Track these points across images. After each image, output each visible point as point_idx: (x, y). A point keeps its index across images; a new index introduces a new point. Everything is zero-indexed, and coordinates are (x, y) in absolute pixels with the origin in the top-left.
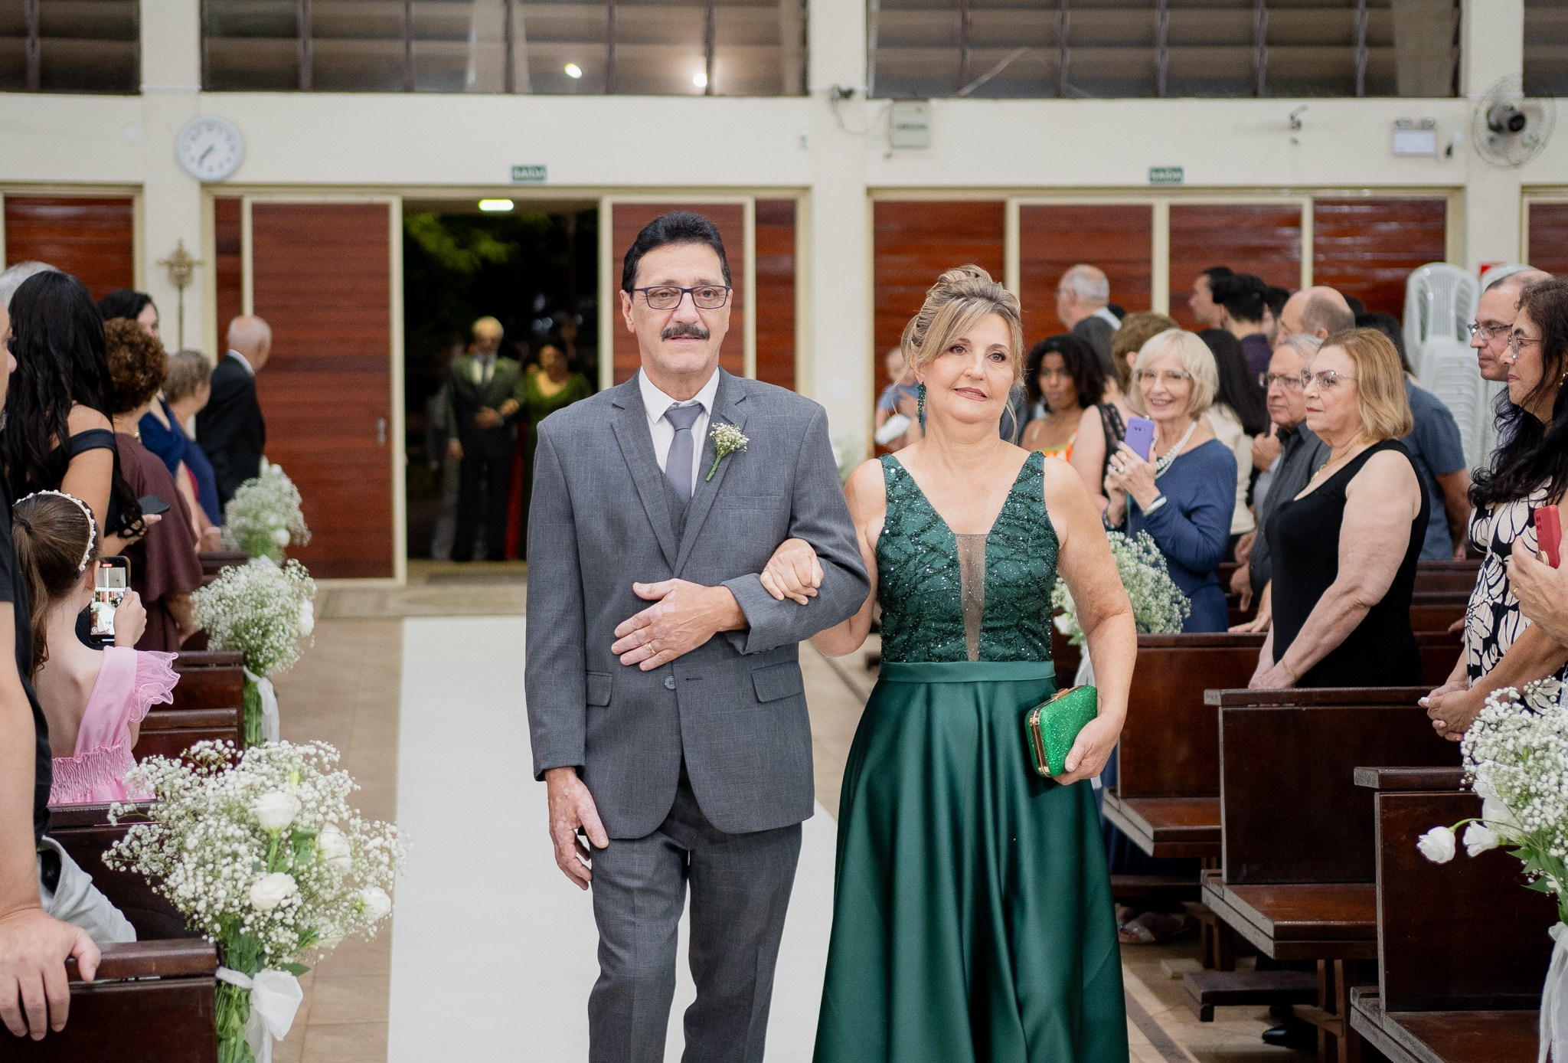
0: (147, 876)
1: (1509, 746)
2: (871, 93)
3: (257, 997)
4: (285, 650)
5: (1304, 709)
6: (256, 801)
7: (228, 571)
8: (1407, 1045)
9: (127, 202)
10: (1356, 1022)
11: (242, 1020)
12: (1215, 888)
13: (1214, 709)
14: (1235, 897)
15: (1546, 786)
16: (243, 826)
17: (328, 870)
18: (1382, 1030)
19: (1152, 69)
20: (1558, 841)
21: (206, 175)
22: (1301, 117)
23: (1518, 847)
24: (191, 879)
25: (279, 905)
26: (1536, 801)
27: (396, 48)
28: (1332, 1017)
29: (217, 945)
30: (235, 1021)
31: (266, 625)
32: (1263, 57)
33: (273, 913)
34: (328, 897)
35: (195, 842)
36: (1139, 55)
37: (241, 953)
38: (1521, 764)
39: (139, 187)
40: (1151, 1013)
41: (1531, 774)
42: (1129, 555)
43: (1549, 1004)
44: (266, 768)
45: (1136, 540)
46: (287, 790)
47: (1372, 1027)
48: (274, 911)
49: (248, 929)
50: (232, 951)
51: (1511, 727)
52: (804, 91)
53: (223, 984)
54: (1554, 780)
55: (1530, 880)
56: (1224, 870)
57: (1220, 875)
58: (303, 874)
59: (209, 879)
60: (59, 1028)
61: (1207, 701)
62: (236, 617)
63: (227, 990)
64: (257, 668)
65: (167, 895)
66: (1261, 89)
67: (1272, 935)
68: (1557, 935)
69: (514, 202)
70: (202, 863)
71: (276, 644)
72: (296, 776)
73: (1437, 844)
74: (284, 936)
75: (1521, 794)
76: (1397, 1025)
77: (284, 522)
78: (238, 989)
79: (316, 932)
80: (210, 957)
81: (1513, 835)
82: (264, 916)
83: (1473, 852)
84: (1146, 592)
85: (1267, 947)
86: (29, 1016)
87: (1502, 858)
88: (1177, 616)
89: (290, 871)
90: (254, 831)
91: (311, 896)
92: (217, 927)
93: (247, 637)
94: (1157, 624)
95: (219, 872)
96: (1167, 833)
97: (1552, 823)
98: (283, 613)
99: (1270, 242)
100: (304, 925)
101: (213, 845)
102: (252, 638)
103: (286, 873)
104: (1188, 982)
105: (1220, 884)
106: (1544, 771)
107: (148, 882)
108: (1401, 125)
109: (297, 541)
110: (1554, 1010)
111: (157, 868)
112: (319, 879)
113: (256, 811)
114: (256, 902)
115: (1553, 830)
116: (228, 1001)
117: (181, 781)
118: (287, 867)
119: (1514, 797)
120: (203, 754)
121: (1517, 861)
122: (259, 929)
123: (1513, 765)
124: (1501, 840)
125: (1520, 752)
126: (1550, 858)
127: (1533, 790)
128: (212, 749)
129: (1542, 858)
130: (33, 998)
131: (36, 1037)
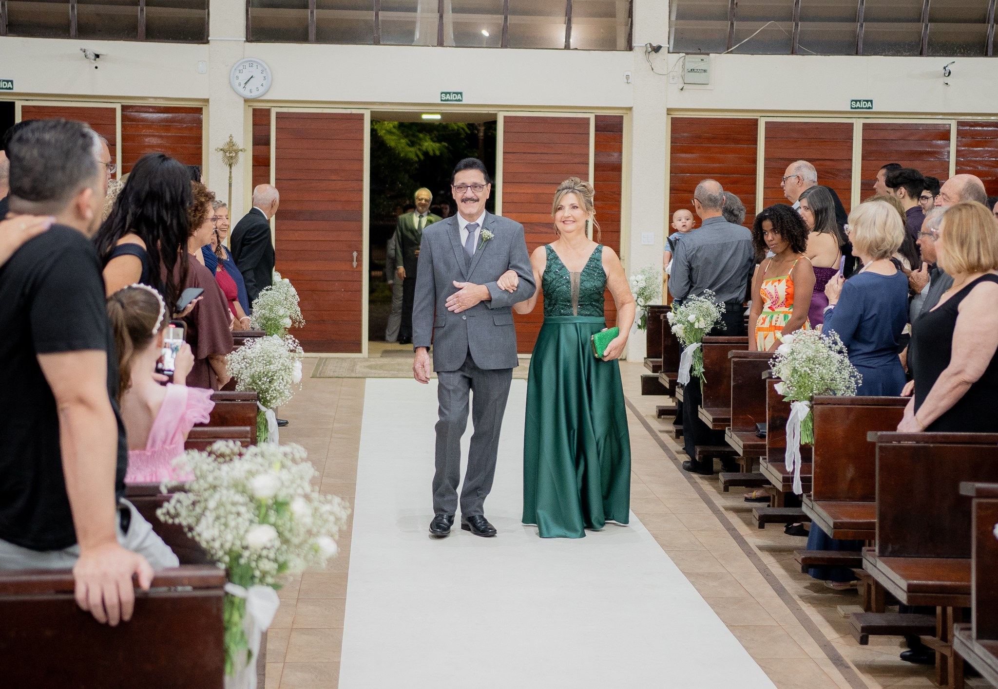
0: (185, 526)
2: (671, 50)
3: (250, 604)
4: (283, 392)
5: (932, 445)
6: (254, 480)
7: (248, 341)
8: (989, 661)
9: (199, 110)
10: (957, 646)
11: (241, 616)
12: (871, 559)
13: (873, 444)
14: (883, 565)
16: (244, 496)
17: (296, 525)
18: (972, 651)
19: (855, 35)
21: (248, 95)
22: (951, 68)
24: (211, 529)
25: (266, 546)
27: (370, 15)
28: (946, 644)
29: (226, 570)
30: (236, 617)
31: (272, 376)
32: (927, 29)
33: (261, 551)
34: (297, 542)
35: (214, 505)
36: (846, 27)
37: (241, 576)
39: (207, 101)
40: (829, 639)
42: (823, 345)
44: (260, 460)
45: (828, 336)
46: (273, 474)
47: (967, 650)
48: (263, 550)
49: (246, 561)
50: (235, 575)
52: (630, 47)
53: (228, 595)
56: (877, 549)
57: (874, 551)
58: (281, 527)
59: (223, 527)
60: (127, 617)
61: (869, 439)
62: (253, 370)
63: (232, 598)
64: (265, 403)
65: (196, 539)
66: (925, 51)
67: (905, 588)
69: (442, 114)
70: (218, 518)
71: (278, 388)
72: (278, 465)
74: (267, 565)
76: (982, 648)
77: (288, 313)
78: (239, 598)
79: (289, 564)
80: (221, 577)
82: (256, 553)
84: (834, 369)
85: (902, 597)
86: (109, 610)
88: (854, 385)
89: (274, 525)
90: (251, 499)
91: (285, 541)
92: (227, 559)
93: (260, 383)
94: (840, 390)
95: (229, 524)
96: (842, 523)
98: (283, 368)
99: (928, 149)
100: (281, 559)
101: (225, 508)
102: (263, 384)
103: (271, 526)
104: (853, 619)
105: (874, 556)
107: (186, 530)
109: (296, 325)
111: (191, 521)
112: (291, 530)
113: (252, 487)
114: (251, 544)
116: (232, 605)
117: (207, 466)
118: (271, 522)
120: (222, 450)
122: (252, 561)
128: (227, 447)
130: (112, 600)
131: (113, 624)
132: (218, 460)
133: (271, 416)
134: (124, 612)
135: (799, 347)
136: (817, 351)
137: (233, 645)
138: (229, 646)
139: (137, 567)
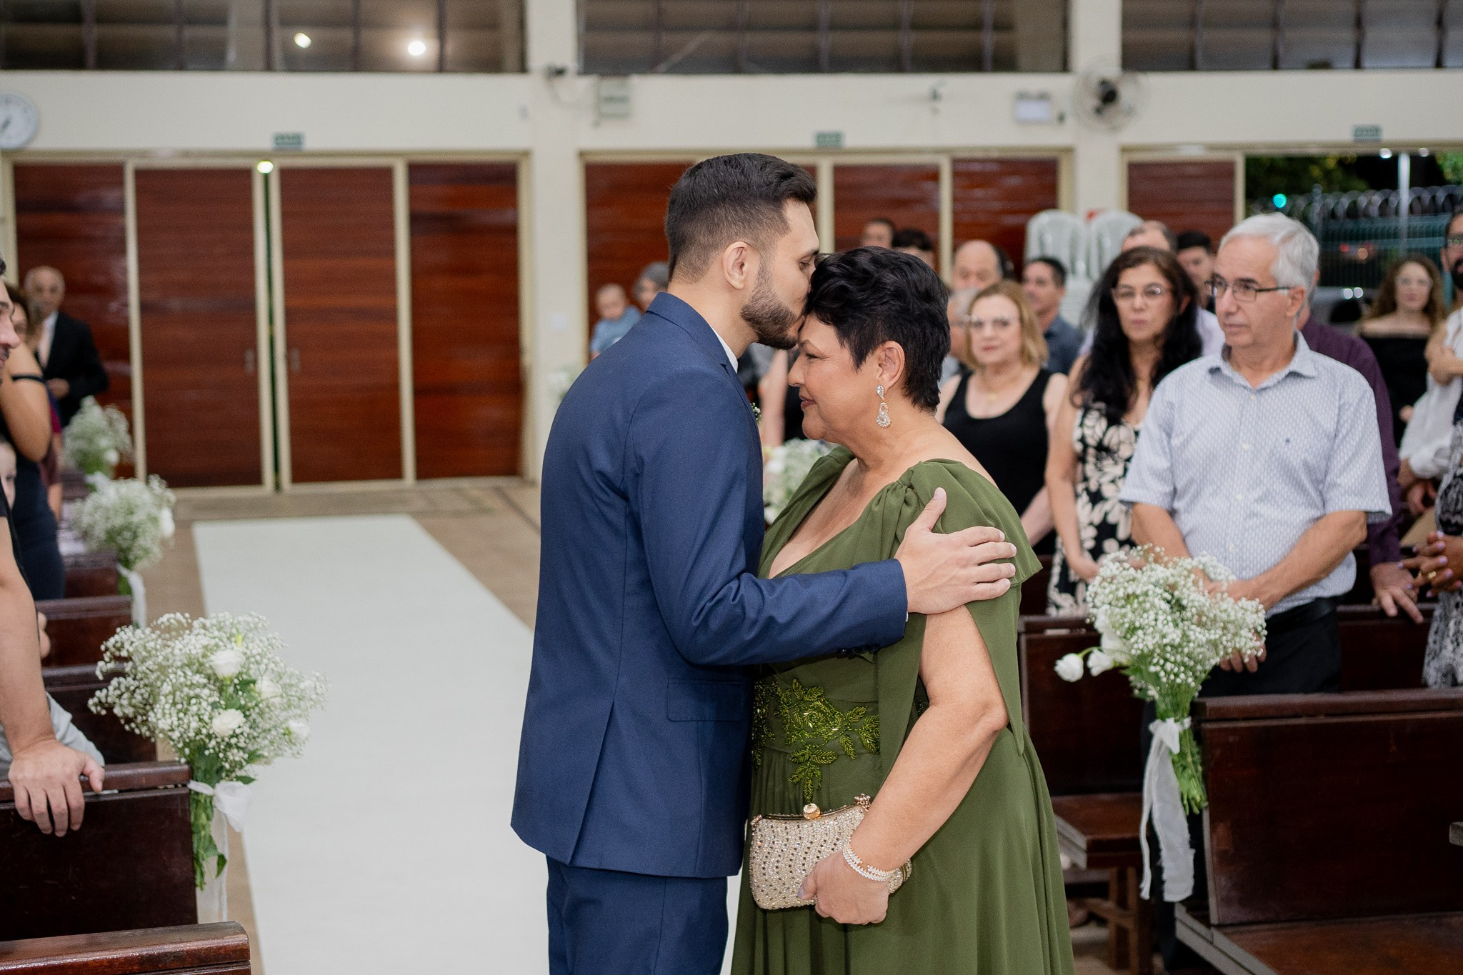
0: (122, 718)
1: (1121, 593)
2: (580, 71)
3: (219, 800)
6: (212, 657)
11: (208, 818)
15: (1146, 621)
16: (203, 676)
17: (268, 707)
19: (816, 50)
20: (1155, 661)
21: (5, 143)
22: (942, 91)
23: (1125, 667)
24: (167, 716)
25: (234, 732)
26: (1140, 632)
27: (168, 32)
29: (188, 763)
30: (204, 816)
31: (135, 529)
32: (907, 39)
33: (230, 739)
34: (267, 726)
35: (170, 688)
36: (804, 38)
37: (205, 770)
38: (1129, 606)
41: (1137, 613)
43: (1150, 779)
44: (216, 633)
46: (235, 648)
48: (232, 736)
49: (212, 751)
50: (199, 768)
51: (1121, 580)
52: (522, 68)
53: (192, 792)
54: (1152, 616)
55: (1136, 692)
58: (249, 710)
59: (181, 715)
60: (76, 827)
62: (110, 522)
63: (195, 795)
64: (128, 564)
65: (137, 731)
66: (906, 66)
68: (1156, 729)
70: (174, 704)
71: (143, 544)
72: (240, 637)
73: (1070, 667)
74: (236, 755)
75: (1129, 628)
77: (112, 444)
78: (204, 795)
79: (259, 752)
80: (184, 772)
81: (1123, 660)
82: (223, 741)
83: (1095, 672)
86: (55, 818)
87: (1116, 676)
89: (243, 709)
90: (209, 679)
91: (255, 726)
92: (187, 751)
93: (120, 539)
95: (187, 710)
97: (1151, 647)
99: (915, 195)
100: (251, 747)
101: (182, 692)
102: (124, 540)
103: (237, 709)
106: (1145, 611)
107: (122, 721)
108: (1022, 96)
110: (1155, 779)
111: (130, 711)
112: (261, 714)
113: (212, 664)
114: (217, 730)
115: (1152, 653)
116: (197, 804)
117: (152, 644)
118: (238, 705)
119: (1124, 630)
120: (167, 624)
121: (1126, 677)
122: (220, 752)
123: (1123, 607)
124: (1115, 662)
125: (1128, 598)
126: (1149, 673)
127: (1137, 624)
128: (175, 619)
129: (1144, 674)
130: (59, 805)
131: (60, 834)
132: (163, 636)
134: (73, 820)
135: (793, 462)
137: (201, 851)
138: (198, 852)
139: (85, 767)
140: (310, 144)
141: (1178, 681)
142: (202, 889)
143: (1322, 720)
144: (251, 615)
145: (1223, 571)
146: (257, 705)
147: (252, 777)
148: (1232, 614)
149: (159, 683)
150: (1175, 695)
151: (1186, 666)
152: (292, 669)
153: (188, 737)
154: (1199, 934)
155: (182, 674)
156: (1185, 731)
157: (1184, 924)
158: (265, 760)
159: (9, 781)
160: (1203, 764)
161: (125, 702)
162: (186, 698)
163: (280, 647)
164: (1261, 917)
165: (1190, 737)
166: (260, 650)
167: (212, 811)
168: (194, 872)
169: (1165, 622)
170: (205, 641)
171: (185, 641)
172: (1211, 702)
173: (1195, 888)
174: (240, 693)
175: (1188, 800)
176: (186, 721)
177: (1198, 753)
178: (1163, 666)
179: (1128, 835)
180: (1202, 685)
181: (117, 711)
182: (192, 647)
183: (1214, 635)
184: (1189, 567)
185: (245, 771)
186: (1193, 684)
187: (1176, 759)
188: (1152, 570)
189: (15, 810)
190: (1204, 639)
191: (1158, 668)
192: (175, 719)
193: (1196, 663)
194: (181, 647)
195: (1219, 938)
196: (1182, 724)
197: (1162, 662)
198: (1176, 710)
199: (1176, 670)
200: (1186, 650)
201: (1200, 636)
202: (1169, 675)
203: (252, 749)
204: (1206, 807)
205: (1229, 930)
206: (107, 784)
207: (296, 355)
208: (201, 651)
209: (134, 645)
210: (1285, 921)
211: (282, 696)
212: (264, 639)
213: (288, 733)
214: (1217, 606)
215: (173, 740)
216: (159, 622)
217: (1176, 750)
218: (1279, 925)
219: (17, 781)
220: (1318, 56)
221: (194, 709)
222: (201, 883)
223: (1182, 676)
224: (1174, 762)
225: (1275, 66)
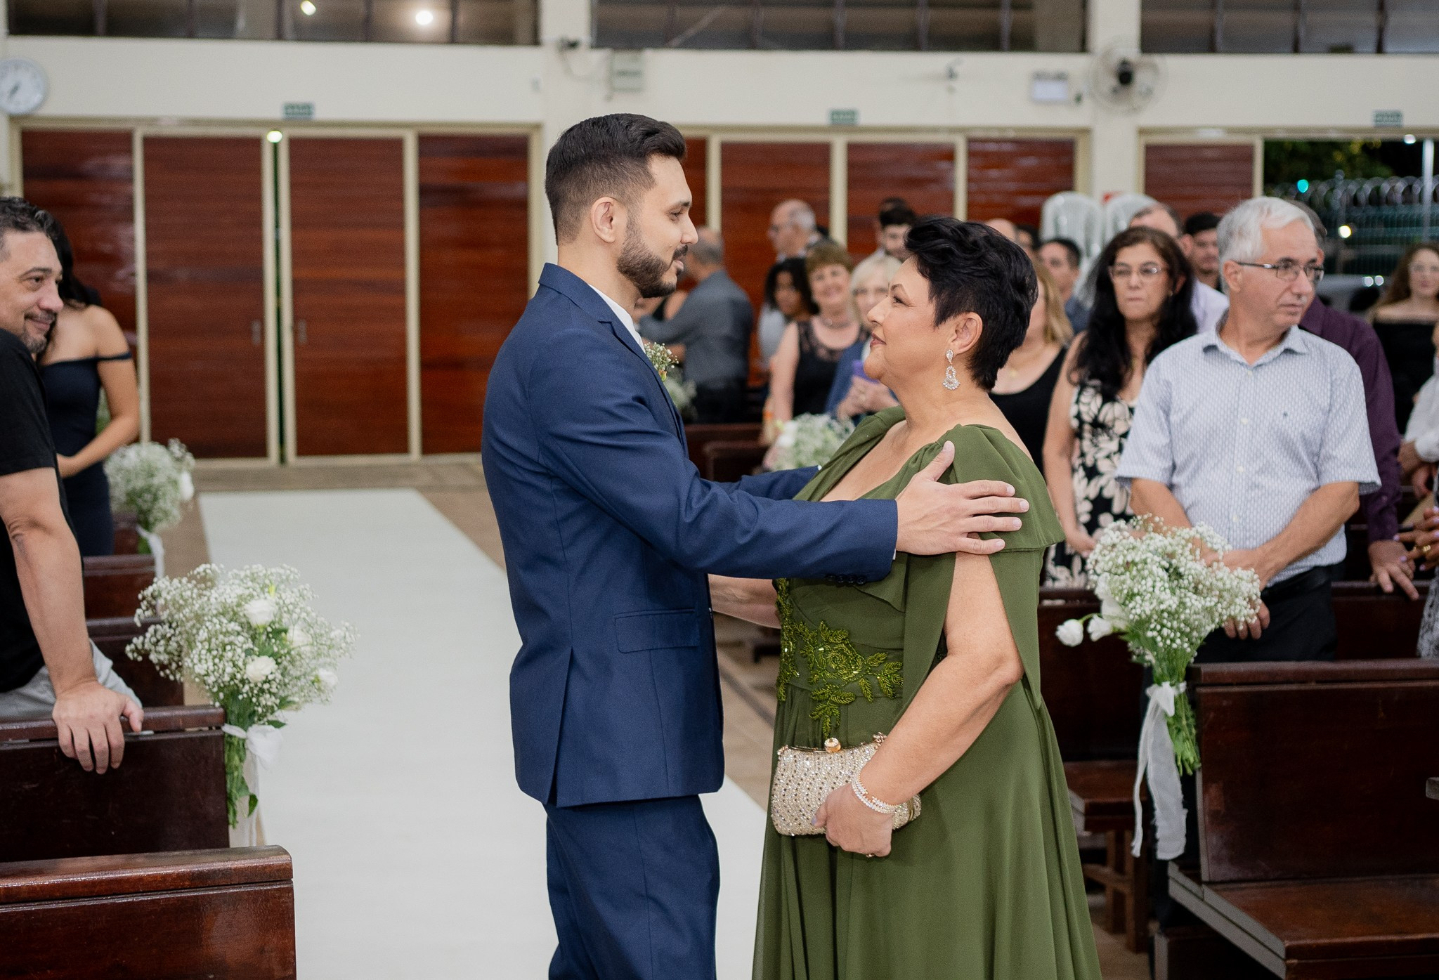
0: (157, 664)
1: (1120, 561)
2: (593, 44)
3: (252, 743)
6: (247, 606)
11: (241, 761)
15: (1144, 588)
16: (237, 624)
17: (300, 655)
19: (832, 27)
20: (1152, 627)
21: (14, 109)
22: (958, 69)
23: (1123, 633)
24: (203, 661)
25: (267, 679)
26: (1138, 598)
29: (222, 706)
30: (237, 758)
31: (155, 492)
32: (924, 17)
33: (262, 684)
34: (298, 673)
35: (205, 635)
36: (819, 14)
37: (238, 714)
38: (1128, 573)
41: (1135, 581)
43: (1146, 741)
44: (250, 584)
46: (268, 597)
48: (265, 682)
49: (245, 695)
50: (232, 712)
51: (1121, 548)
52: (535, 41)
53: (226, 735)
54: (1150, 582)
55: (1134, 658)
58: (281, 657)
59: (217, 661)
60: (116, 765)
62: (131, 485)
63: (229, 739)
65: (172, 678)
66: (923, 44)
68: (1152, 694)
70: (209, 650)
71: (163, 507)
72: (273, 588)
73: (1070, 632)
74: (267, 700)
75: (1128, 594)
78: (237, 739)
79: (290, 699)
80: (219, 715)
81: (1122, 626)
82: (256, 686)
83: (1095, 637)
86: (97, 756)
87: (1115, 642)
89: (276, 657)
90: (243, 628)
92: (221, 695)
93: (140, 501)
95: (222, 657)
97: (1148, 613)
99: (930, 174)
100: (282, 694)
101: (217, 640)
102: (145, 502)
103: (270, 657)
106: (1144, 578)
108: (1039, 76)
110: (1151, 741)
111: (164, 658)
112: (292, 662)
113: (246, 612)
114: (251, 675)
115: (1149, 618)
116: (230, 747)
117: (189, 593)
118: (270, 652)
119: (1123, 596)
120: (203, 574)
121: (1125, 643)
122: (253, 696)
123: (1122, 574)
124: (1114, 628)
125: (1128, 565)
126: (1146, 639)
127: (1136, 591)
128: (210, 569)
129: (1142, 638)
130: (100, 744)
131: (100, 771)
132: (199, 586)
133: (155, 542)
134: (113, 759)
135: (804, 438)
136: (826, 442)
137: (234, 791)
138: (231, 791)
139: (125, 708)
140: (320, 114)
141: (1174, 646)
142: (234, 827)
143: (1313, 686)
144: (282, 568)
145: (1219, 541)
146: (289, 653)
147: (282, 721)
148: (1228, 582)
149: (194, 631)
150: (1170, 660)
151: (1182, 633)
152: (323, 619)
153: (223, 682)
154: (1190, 891)
155: (218, 622)
156: (1180, 695)
157: (1177, 882)
158: (294, 706)
159: (53, 720)
160: (1196, 727)
161: (161, 649)
162: (221, 645)
163: (311, 598)
164: (1250, 875)
165: (1184, 701)
166: (293, 600)
167: (245, 754)
168: (227, 811)
169: (1162, 588)
170: (240, 591)
171: (221, 591)
172: (1206, 668)
173: (1187, 847)
174: (273, 640)
175: (1182, 761)
176: (221, 666)
177: (1192, 716)
178: (1159, 632)
179: (1125, 800)
180: (1197, 651)
181: (153, 657)
182: (227, 597)
183: (1209, 602)
184: (1187, 537)
185: (276, 716)
186: (1189, 650)
187: (1171, 721)
188: (1151, 538)
189: (59, 748)
190: (1200, 606)
191: (1155, 633)
192: (210, 664)
193: (1192, 630)
194: (217, 596)
195: (1209, 894)
196: (1178, 688)
197: (1159, 627)
198: (1172, 675)
199: (1172, 635)
200: (1182, 617)
201: (1196, 603)
202: (1165, 641)
203: (283, 695)
204: (1199, 769)
205: (1219, 887)
206: (146, 725)
207: (303, 326)
208: (235, 600)
209: (171, 593)
210: (1274, 880)
211: (312, 644)
212: (295, 590)
213: (316, 681)
214: (1213, 575)
215: (209, 685)
216: (195, 572)
217: (1171, 712)
218: (1268, 883)
219: (60, 719)
220: (1337, 40)
221: (230, 654)
222: (233, 822)
223: (1178, 641)
224: (1169, 725)
225: (1296, 49)
